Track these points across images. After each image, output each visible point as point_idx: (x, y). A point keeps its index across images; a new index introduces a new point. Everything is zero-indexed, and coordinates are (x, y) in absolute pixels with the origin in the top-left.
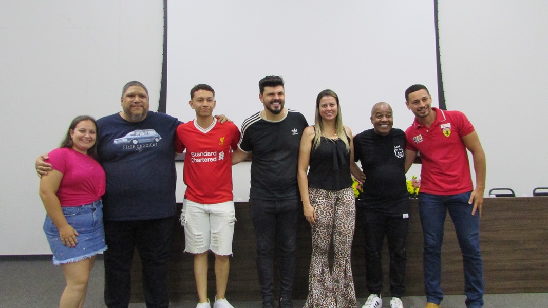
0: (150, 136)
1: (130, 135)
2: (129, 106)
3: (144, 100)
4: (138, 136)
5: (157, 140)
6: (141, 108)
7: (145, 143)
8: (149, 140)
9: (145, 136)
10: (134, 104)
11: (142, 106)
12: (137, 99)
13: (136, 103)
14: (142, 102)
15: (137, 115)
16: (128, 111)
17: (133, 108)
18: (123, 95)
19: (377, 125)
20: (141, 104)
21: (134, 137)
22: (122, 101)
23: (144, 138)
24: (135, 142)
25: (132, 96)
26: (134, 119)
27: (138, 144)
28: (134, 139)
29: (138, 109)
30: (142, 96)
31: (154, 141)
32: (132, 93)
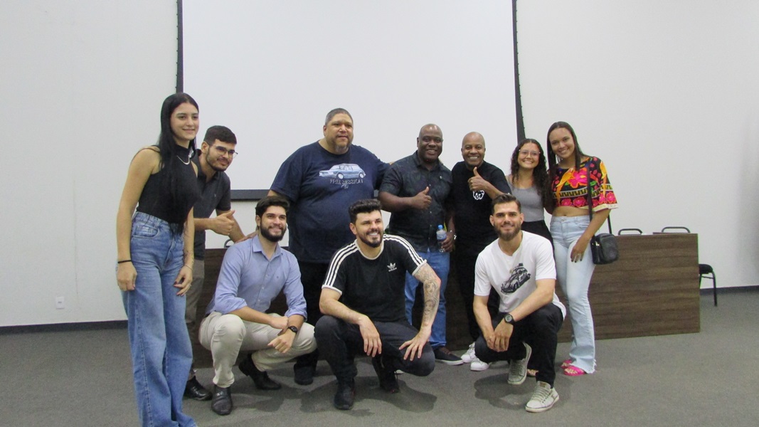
0: (354, 171)
1: (335, 168)
2: (334, 136)
3: (350, 130)
4: (343, 171)
5: (362, 176)
6: (346, 139)
7: (350, 179)
8: (354, 176)
9: (351, 171)
10: (339, 134)
11: (347, 137)
12: (343, 128)
13: (343, 132)
14: (348, 132)
15: (342, 147)
16: (332, 142)
17: (339, 139)
18: (326, 124)
19: (465, 156)
20: (346, 134)
21: (340, 171)
22: (325, 130)
23: (350, 173)
24: (341, 177)
25: (338, 124)
26: (337, 151)
27: (344, 179)
28: (340, 173)
29: (343, 140)
30: (348, 125)
31: (360, 178)
32: (338, 122)
